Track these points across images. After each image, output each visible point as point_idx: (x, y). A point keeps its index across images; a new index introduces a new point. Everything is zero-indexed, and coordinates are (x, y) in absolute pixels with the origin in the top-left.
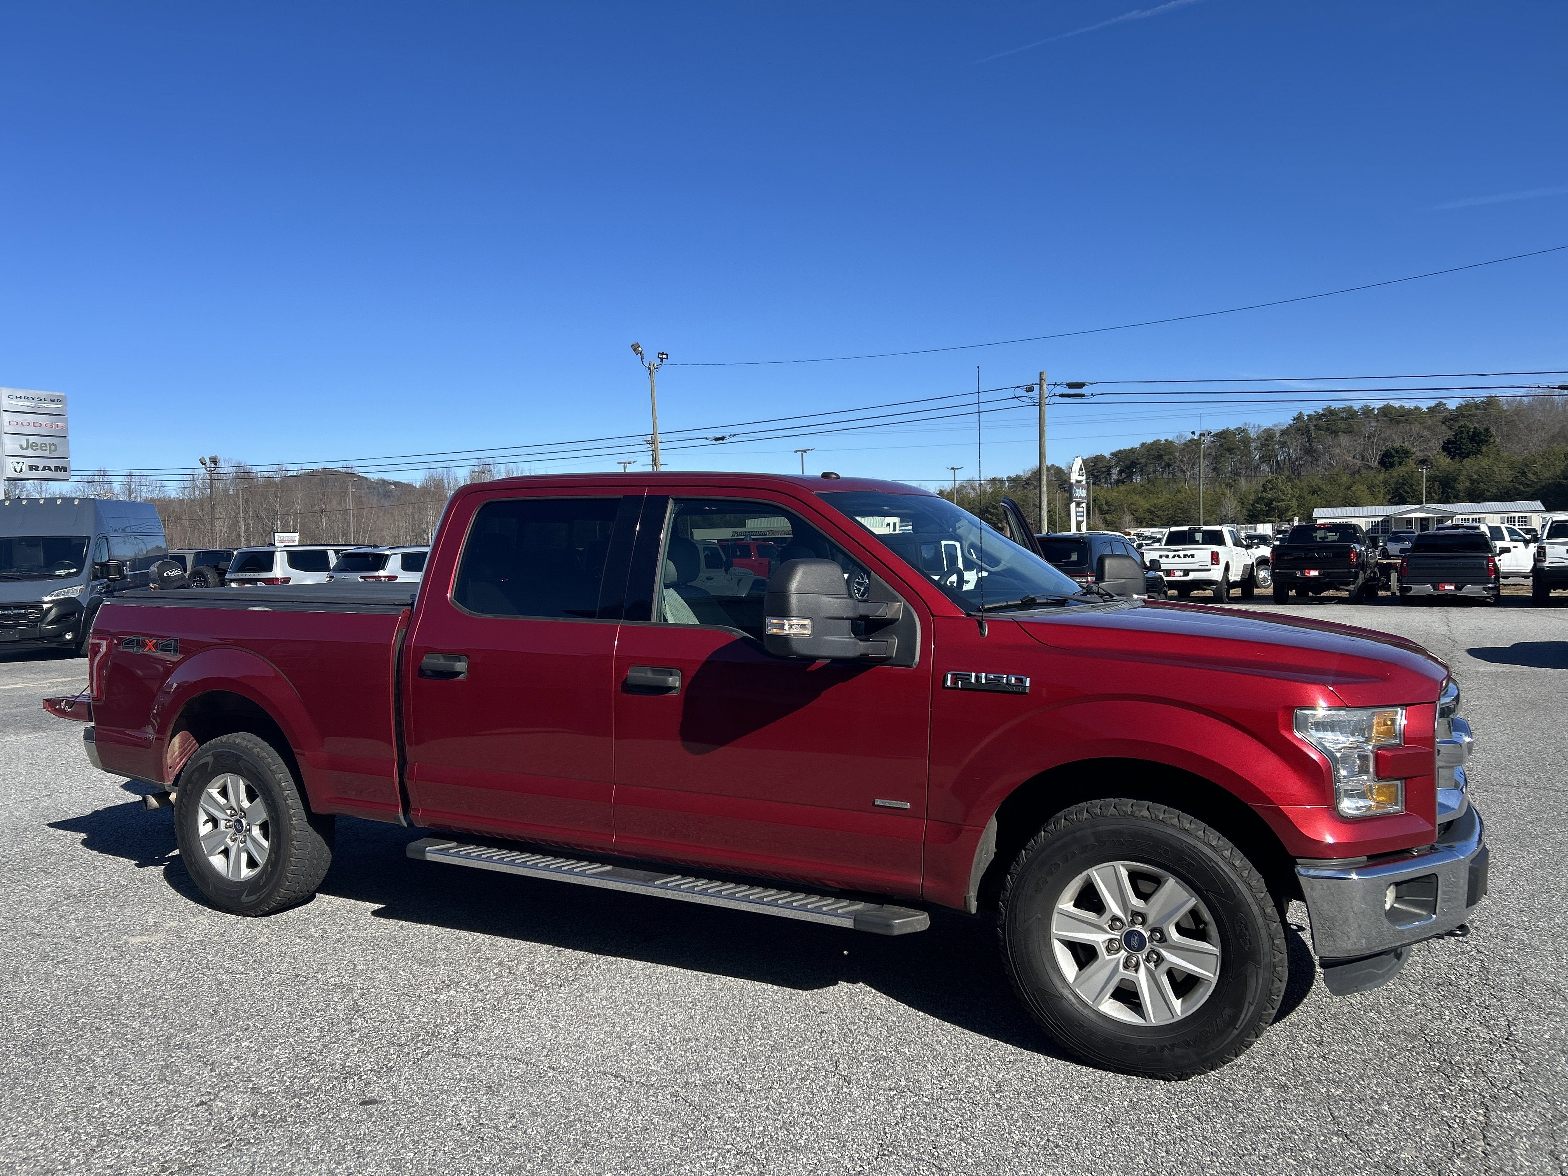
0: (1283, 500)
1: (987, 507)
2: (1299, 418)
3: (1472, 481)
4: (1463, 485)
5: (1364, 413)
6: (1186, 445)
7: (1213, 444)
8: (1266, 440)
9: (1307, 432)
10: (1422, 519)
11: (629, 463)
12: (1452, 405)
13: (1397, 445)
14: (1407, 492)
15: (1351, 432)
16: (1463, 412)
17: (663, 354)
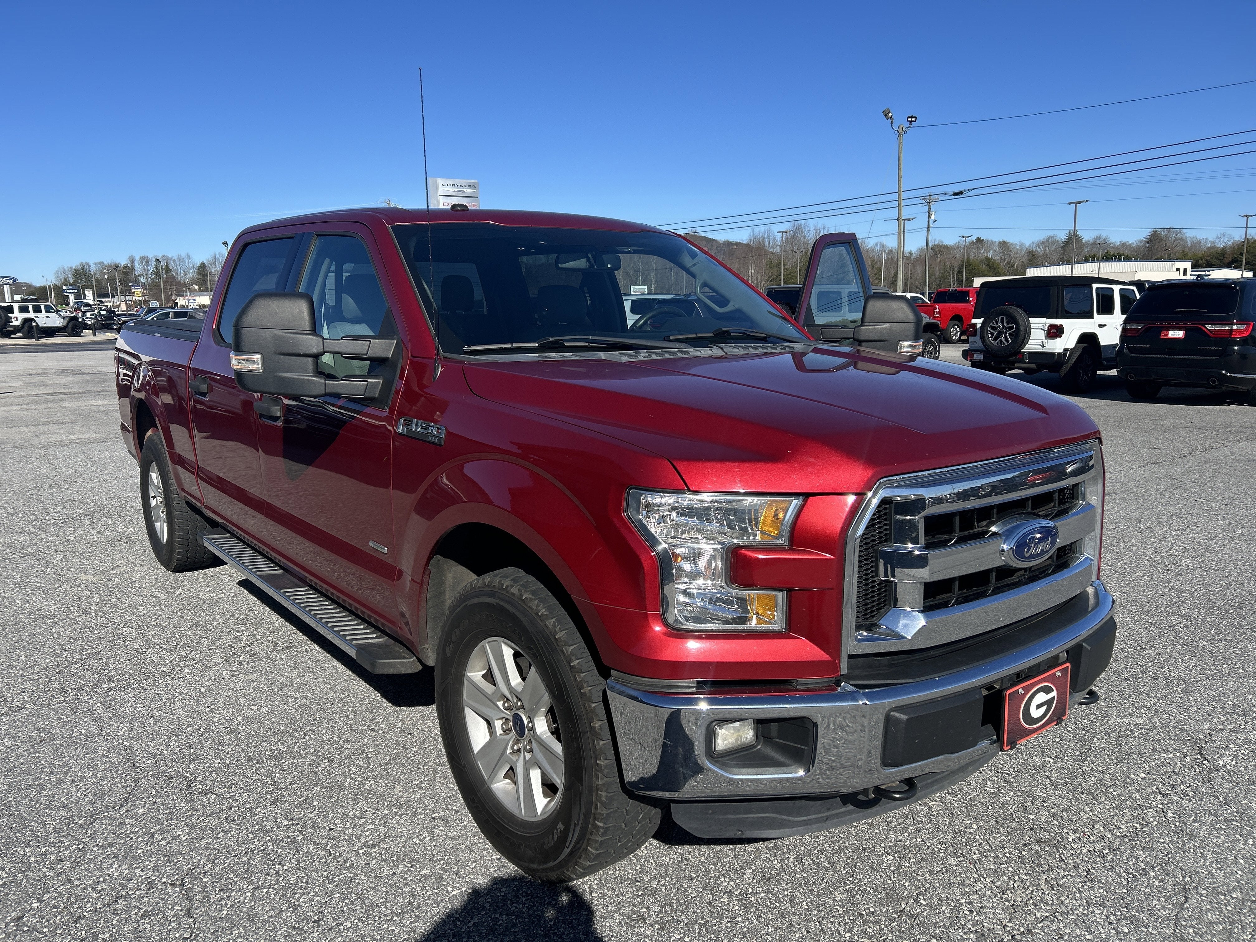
11: (909, 220)
17: (912, 117)
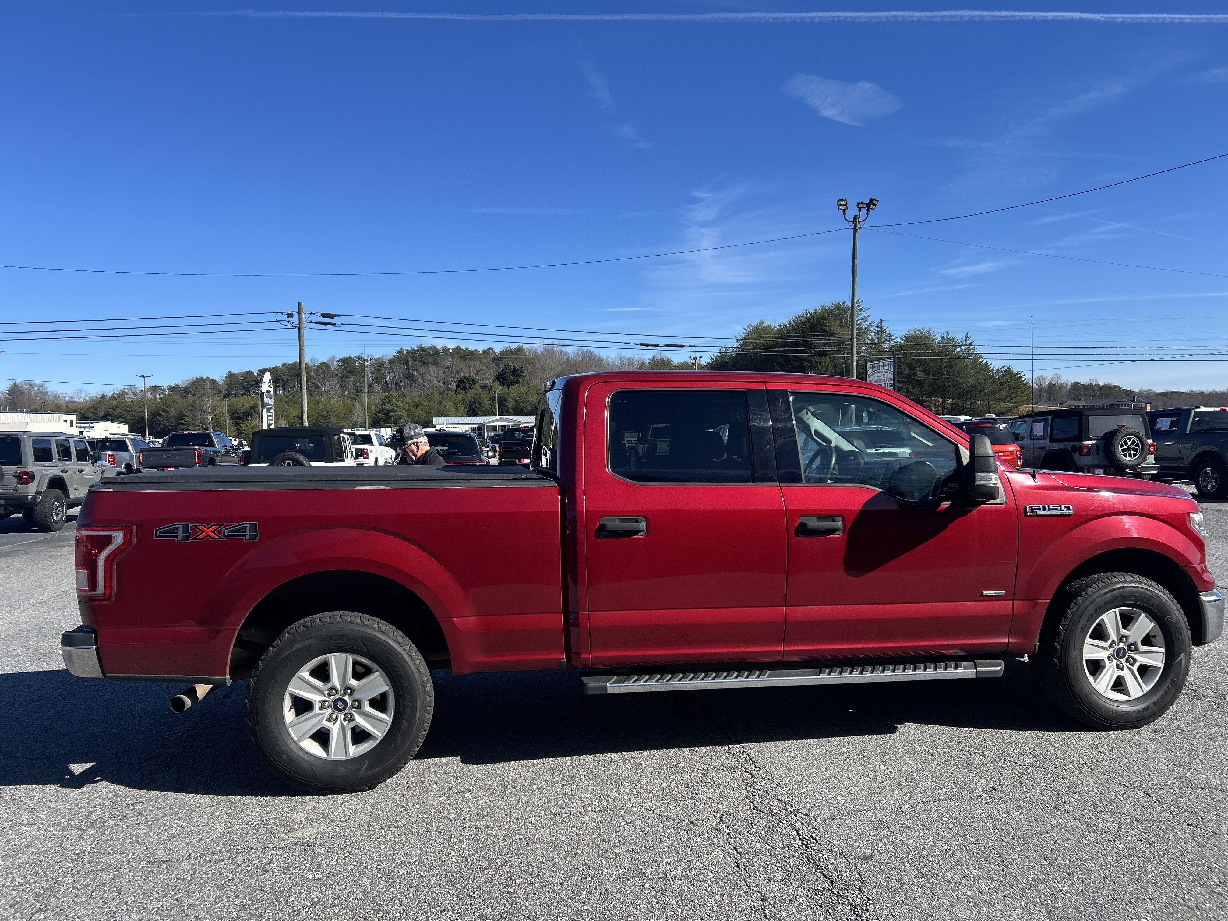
0: (397, 411)
1: (158, 411)
2: (400, 352)
3: (516, 402)
4: (511, 404)
5: (444, 352)
6: (318, 366)
7: (339, 367)
8: (379, 366)
9: (407, 363)
10: (502, 426)
12: (497, 350)
13: (467, 375)
14: (478, 408)
15: (436, 364)
16: (506, 354)
